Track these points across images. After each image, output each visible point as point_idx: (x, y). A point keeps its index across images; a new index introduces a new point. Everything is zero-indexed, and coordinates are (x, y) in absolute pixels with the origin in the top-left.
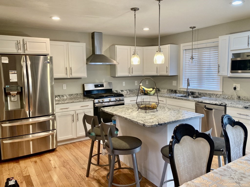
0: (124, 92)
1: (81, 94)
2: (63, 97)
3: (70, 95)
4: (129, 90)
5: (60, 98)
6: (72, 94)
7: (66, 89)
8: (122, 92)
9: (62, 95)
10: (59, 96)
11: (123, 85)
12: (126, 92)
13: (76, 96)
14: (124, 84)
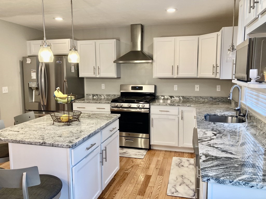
0: (174, 99)
1: (118, 95)
2: (100, 97)
3: (107, 95)
4: (183, 97)
5: (98, 97)
6: (110, 95)
7: (104, 88)
8: (171, 98)
9: (99, 95)
10: (97, 95)
11: (175, 90)
12: (178, 99)
13: (113, 97)
14: (176, 88)
